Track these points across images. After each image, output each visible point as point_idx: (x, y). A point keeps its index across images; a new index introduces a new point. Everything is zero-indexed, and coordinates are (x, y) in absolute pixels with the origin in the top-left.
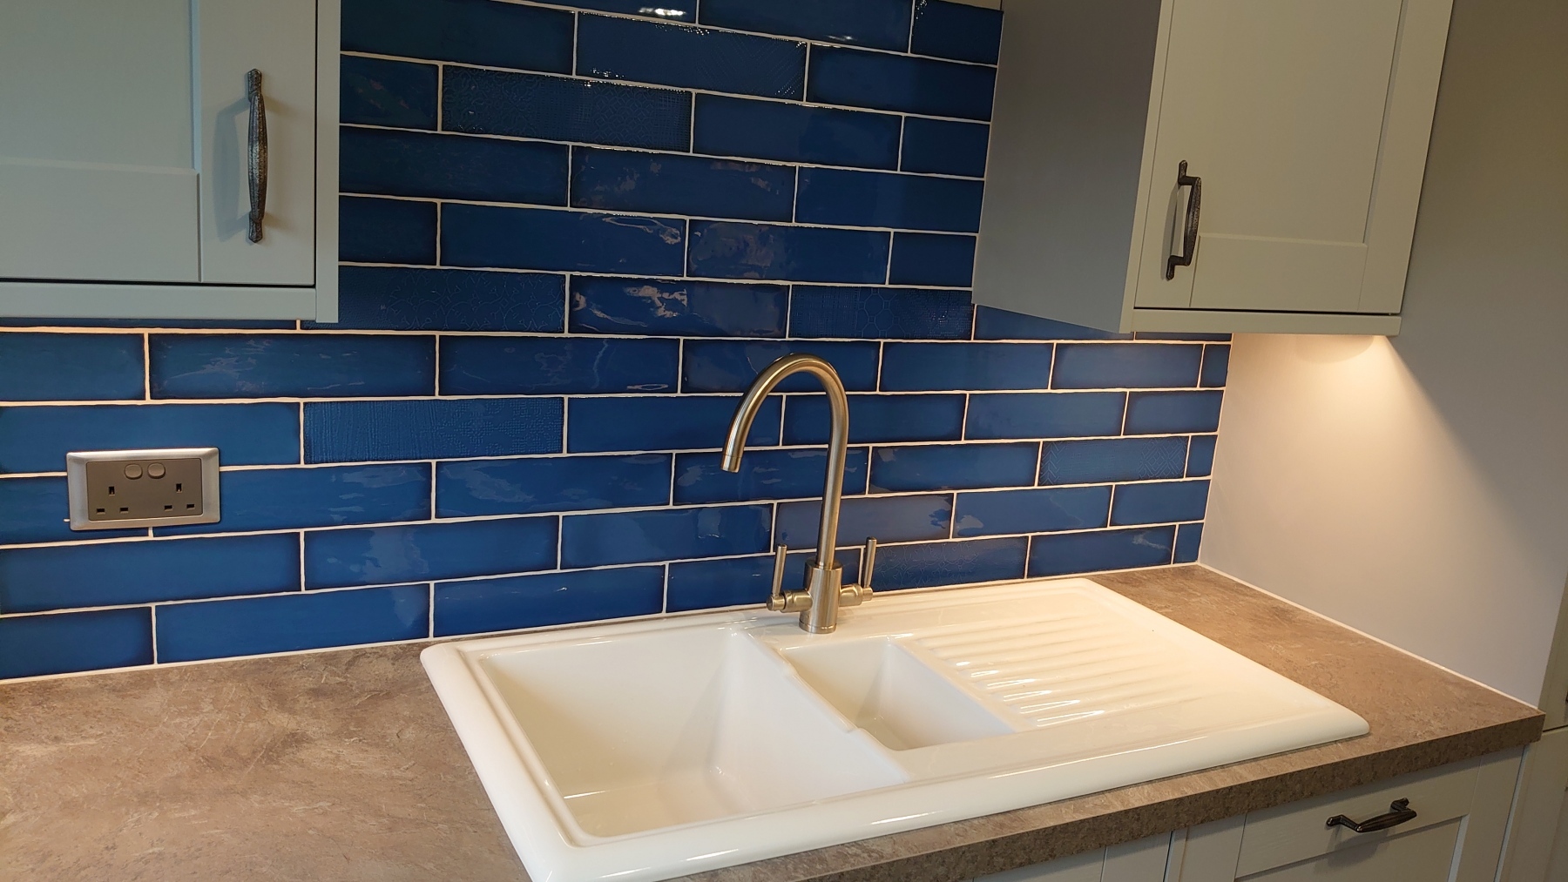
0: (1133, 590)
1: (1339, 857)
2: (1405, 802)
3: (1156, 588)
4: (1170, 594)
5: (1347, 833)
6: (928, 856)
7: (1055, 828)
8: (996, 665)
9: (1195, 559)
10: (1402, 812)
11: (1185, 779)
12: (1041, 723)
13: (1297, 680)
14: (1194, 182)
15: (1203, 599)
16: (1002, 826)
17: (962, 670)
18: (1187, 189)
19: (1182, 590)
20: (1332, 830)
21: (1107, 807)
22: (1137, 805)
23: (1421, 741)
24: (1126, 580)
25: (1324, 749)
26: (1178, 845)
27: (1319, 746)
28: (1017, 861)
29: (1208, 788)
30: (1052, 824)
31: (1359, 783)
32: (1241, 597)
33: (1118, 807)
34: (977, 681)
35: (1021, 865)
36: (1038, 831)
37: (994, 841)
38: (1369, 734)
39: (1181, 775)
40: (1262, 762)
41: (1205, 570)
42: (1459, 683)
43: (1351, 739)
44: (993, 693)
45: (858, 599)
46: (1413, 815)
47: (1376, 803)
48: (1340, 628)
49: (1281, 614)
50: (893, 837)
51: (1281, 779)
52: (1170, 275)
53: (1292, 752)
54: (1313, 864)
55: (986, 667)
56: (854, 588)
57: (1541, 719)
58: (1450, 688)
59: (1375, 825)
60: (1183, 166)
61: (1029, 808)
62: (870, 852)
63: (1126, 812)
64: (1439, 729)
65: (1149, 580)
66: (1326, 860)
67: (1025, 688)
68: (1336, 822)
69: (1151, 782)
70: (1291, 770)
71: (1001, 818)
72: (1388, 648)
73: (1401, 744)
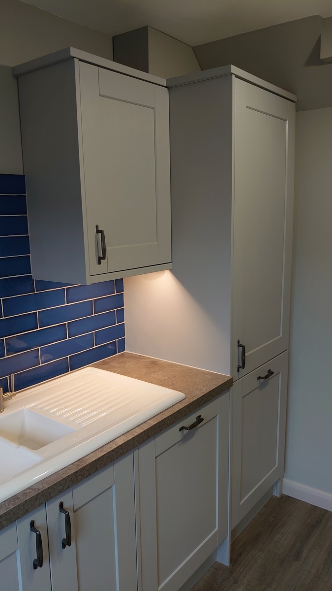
0: (106, 366)
1: (185, 439)
2: (200, 416)
3: (114, 364)
4: (119, 365)
5: (185, 431)
6: (55, 484)
7: (96, 460)
8: (66, 407)
9: (124, 350)
10: (200, 420)
11: (134, 430)
12: (84, 425)
13: (162, 385)
14: (102, 232)
15: (129, 364)
16: (78, 465)
17: (53, 413)
18: (100, 234)
19: (122, 362)
20: (181, 432)
21: (111, 448)
22: (120, 444)
23: (200, 396)
24: (104, 363)
25: (174, 407)
26: (136, 452)
27: (172, 406)
28: (85, 475)
29: (141, 431)
30: (94, 459)
31: (186, 414)
32: (141, 360)
33: (115, 446)
34: (60, 416)
35: (87, 476)
36: (90, 463)
37: (76, 472)
38: (186, 398)
39: (133, 429)
40: (156, 417)
41: (128, 353)
42: (209, 373)
43: (181, 401)
44: (66, 418)
45: (10, 397)
46: (203, 419)
47: (192, 419)
48: (172, 363)
49: (154, 363)
50: (42, 482)
51: (163, 421)
52: (100, 263)
53: (165, 411)
54: (178, 444)
55: (62, 409)
56: (8, 394)
57: (232, 379)
58: (206, 375)
59: (193, 426)
60: (97, 227)
61: (86, 456)
62: (34, 489)
63: (118, 447)
64: (205, 391)
65: (111, 361)
66: (181, 442)
67: (76, 413)
68: (182, 429)
69: (123, 434)
70: (165, 417)
71: (77, 463)
72: (187, 367)
73: (195, 399)
